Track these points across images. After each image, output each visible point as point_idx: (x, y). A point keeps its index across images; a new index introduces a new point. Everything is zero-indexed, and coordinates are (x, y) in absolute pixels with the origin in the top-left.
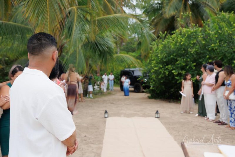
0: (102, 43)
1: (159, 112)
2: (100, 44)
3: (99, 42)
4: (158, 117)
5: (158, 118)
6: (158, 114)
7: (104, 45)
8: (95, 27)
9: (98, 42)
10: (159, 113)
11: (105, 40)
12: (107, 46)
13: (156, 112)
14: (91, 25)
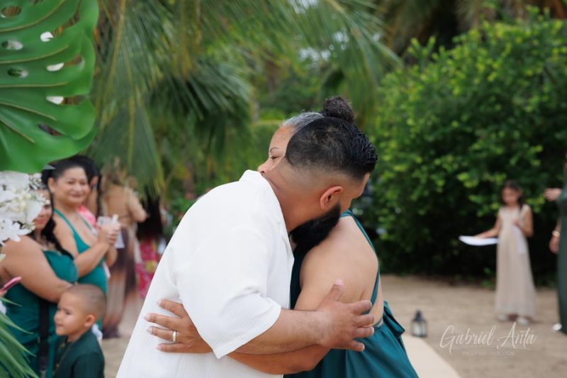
0: (210, 81)
1: (425, 316)
2: (203, 87)
3: (200, 79)
4: (424, 332)
5: (422, 336)
6: (423, 325)
7: (217, 89)
8: (191, 28)
9: (195, 79)
10: (425, 321)
11: (218, 74)
12: (227, 93)
13: (413, 316)
14: (177, 23)
